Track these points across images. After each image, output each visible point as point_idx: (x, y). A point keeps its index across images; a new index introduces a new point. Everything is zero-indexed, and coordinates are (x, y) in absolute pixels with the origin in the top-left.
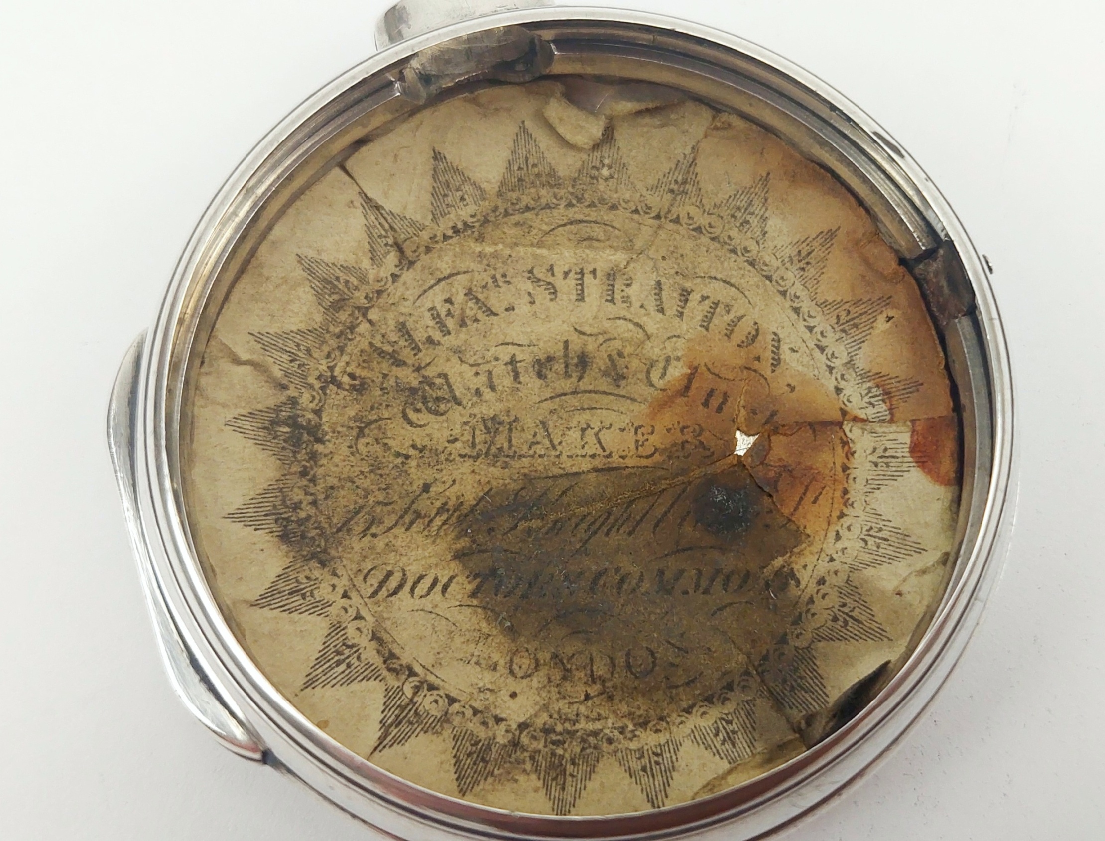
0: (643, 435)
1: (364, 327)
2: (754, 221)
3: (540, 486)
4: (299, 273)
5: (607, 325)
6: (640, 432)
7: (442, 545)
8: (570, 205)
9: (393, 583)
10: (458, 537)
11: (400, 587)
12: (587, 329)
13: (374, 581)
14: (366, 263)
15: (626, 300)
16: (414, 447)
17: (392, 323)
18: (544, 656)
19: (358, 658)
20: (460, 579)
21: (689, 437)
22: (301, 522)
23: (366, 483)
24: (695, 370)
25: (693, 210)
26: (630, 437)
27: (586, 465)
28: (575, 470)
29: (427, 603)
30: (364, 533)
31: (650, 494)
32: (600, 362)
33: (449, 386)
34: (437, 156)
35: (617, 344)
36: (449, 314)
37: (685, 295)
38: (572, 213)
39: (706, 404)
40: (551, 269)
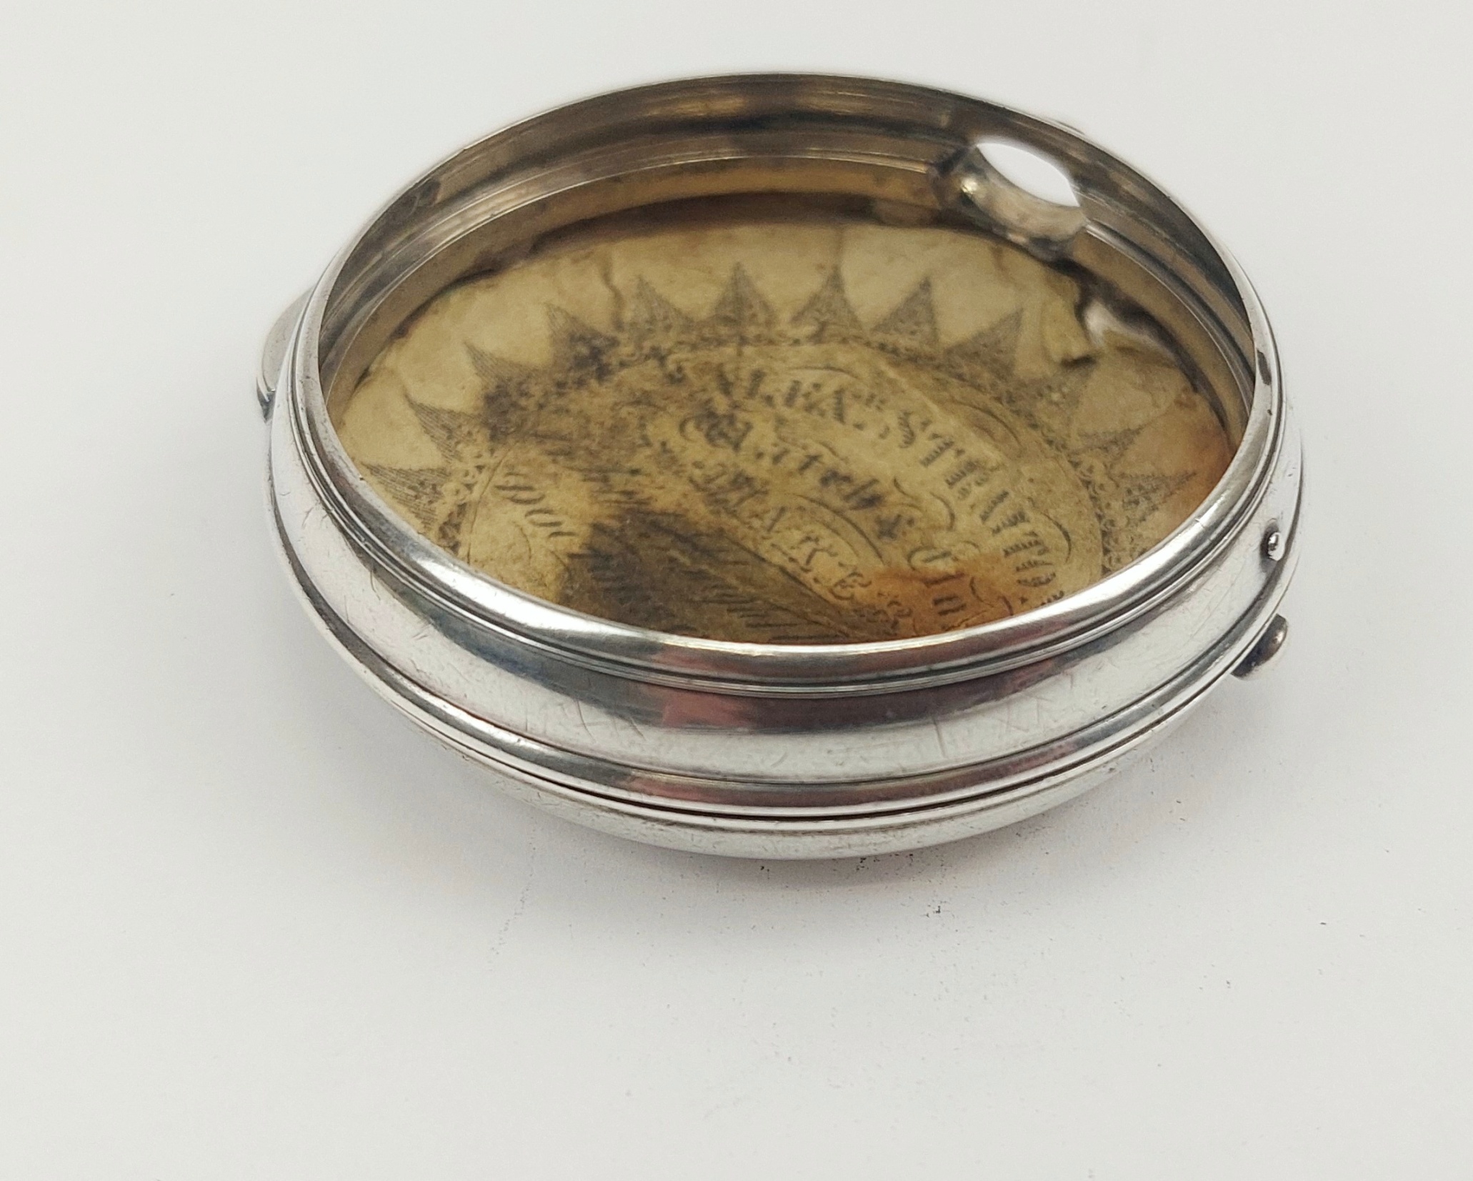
0: (855, 581)
1: (730, 350)
2: (1144, 505)
3: (725, 544)
4: (725, 274)
5: (926, 496)
6: (855, 577)
7: (596, 509)
8: (999, 399)
9: (524, 495)
10: (612, 517)
11: (527, 502)
12: (905, 486)
13: (512, 481)
14: (785, 316)
15: (965, 493)
16: (664, 444)
17: (755, 366)
19: (431, 502)
20: (576, 540)
21: (891, 612)
22: (514, 405)
23: (596, 430)
24: (959, 575)
25: (1099, 466)
26: (841, 574)
27: (777, 558)
28: (766, 556)
29: (529, 529)
30: (550, 453)
31: (803, 615)
32: (886, 513)
33: (744, 435)
34: (926, 285)
35: (916, 514)
36: (807, 395)
37: (1019, 518)
38: (997, 408)
39: (937, 602)
40: (925, 424)
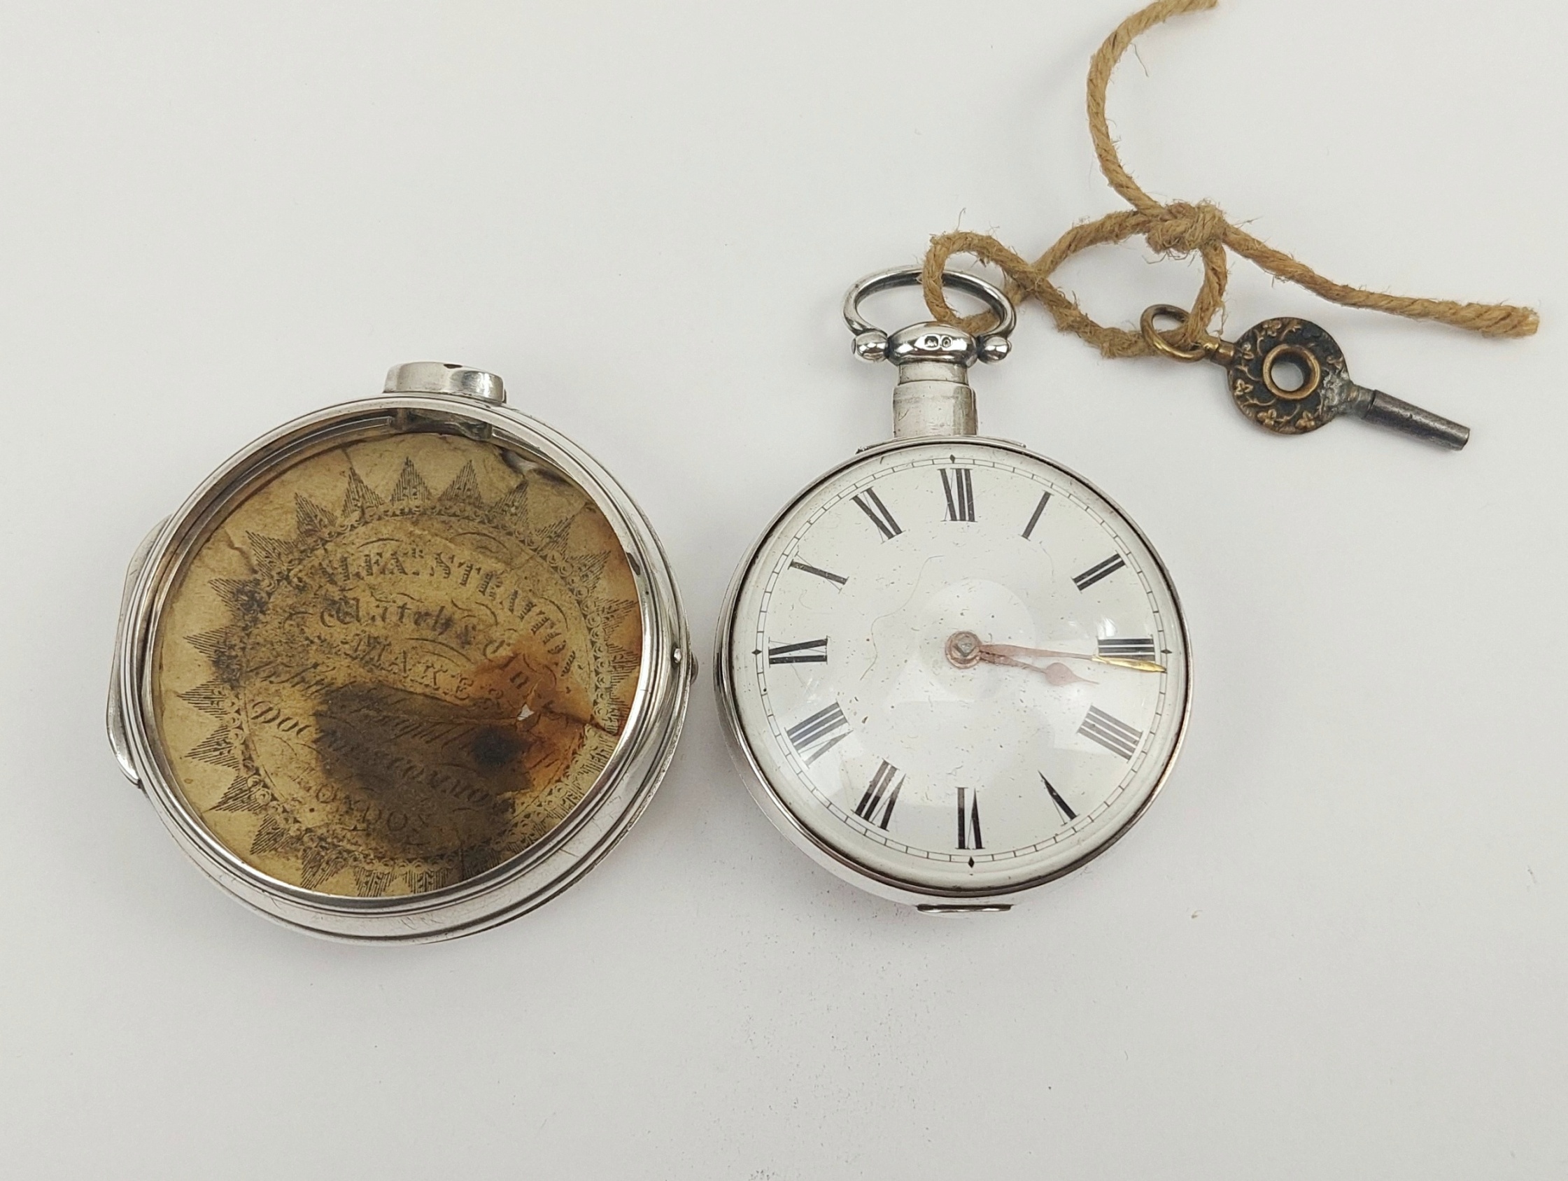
0: (465, 684)
1: (320, 552)
2: (591, 577)
3: (385, 692)
4: (293, 504)
5: (474, 606)
6: (463, 681)
7: (310, 704)
8: (482, 522)
9: (270, 715)
10: (321, 703)
11: (274, 719)
12: (459, 604)
13: (259, 710)
14: (338, 513)
15: (493, 595)
16: (319, 637)
17: (339, 556)
18: (341, 795)
19: (229, 752)
20: (312, 729)
21: (493, 696)
22: (230, 657)
23: (279, 648)
24: (516, 655)
25: (557, 555)
26: (456, 682)
27: (419, 690)
28: (412, 690)
29: (285, 736)
30: (265, 679)
31: (451, 722)
32: (459, 628)
33: (357, 608)
34: (408, 463)
35: (474, 621)
36: (377, 562)
37: (530, 606)
38: (481, 528)
39: (513, 680)
40: (452, 558)
